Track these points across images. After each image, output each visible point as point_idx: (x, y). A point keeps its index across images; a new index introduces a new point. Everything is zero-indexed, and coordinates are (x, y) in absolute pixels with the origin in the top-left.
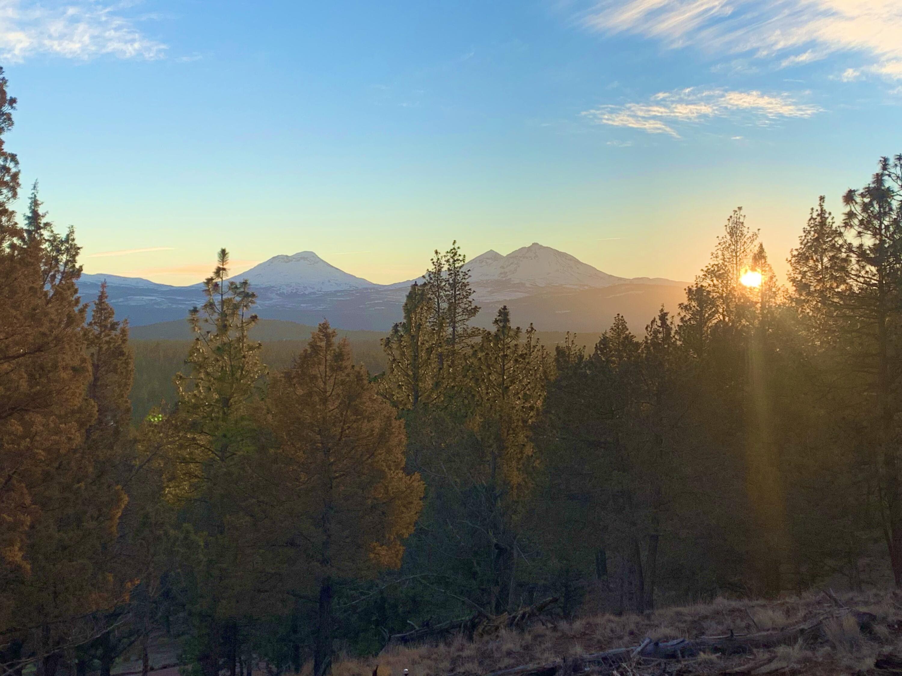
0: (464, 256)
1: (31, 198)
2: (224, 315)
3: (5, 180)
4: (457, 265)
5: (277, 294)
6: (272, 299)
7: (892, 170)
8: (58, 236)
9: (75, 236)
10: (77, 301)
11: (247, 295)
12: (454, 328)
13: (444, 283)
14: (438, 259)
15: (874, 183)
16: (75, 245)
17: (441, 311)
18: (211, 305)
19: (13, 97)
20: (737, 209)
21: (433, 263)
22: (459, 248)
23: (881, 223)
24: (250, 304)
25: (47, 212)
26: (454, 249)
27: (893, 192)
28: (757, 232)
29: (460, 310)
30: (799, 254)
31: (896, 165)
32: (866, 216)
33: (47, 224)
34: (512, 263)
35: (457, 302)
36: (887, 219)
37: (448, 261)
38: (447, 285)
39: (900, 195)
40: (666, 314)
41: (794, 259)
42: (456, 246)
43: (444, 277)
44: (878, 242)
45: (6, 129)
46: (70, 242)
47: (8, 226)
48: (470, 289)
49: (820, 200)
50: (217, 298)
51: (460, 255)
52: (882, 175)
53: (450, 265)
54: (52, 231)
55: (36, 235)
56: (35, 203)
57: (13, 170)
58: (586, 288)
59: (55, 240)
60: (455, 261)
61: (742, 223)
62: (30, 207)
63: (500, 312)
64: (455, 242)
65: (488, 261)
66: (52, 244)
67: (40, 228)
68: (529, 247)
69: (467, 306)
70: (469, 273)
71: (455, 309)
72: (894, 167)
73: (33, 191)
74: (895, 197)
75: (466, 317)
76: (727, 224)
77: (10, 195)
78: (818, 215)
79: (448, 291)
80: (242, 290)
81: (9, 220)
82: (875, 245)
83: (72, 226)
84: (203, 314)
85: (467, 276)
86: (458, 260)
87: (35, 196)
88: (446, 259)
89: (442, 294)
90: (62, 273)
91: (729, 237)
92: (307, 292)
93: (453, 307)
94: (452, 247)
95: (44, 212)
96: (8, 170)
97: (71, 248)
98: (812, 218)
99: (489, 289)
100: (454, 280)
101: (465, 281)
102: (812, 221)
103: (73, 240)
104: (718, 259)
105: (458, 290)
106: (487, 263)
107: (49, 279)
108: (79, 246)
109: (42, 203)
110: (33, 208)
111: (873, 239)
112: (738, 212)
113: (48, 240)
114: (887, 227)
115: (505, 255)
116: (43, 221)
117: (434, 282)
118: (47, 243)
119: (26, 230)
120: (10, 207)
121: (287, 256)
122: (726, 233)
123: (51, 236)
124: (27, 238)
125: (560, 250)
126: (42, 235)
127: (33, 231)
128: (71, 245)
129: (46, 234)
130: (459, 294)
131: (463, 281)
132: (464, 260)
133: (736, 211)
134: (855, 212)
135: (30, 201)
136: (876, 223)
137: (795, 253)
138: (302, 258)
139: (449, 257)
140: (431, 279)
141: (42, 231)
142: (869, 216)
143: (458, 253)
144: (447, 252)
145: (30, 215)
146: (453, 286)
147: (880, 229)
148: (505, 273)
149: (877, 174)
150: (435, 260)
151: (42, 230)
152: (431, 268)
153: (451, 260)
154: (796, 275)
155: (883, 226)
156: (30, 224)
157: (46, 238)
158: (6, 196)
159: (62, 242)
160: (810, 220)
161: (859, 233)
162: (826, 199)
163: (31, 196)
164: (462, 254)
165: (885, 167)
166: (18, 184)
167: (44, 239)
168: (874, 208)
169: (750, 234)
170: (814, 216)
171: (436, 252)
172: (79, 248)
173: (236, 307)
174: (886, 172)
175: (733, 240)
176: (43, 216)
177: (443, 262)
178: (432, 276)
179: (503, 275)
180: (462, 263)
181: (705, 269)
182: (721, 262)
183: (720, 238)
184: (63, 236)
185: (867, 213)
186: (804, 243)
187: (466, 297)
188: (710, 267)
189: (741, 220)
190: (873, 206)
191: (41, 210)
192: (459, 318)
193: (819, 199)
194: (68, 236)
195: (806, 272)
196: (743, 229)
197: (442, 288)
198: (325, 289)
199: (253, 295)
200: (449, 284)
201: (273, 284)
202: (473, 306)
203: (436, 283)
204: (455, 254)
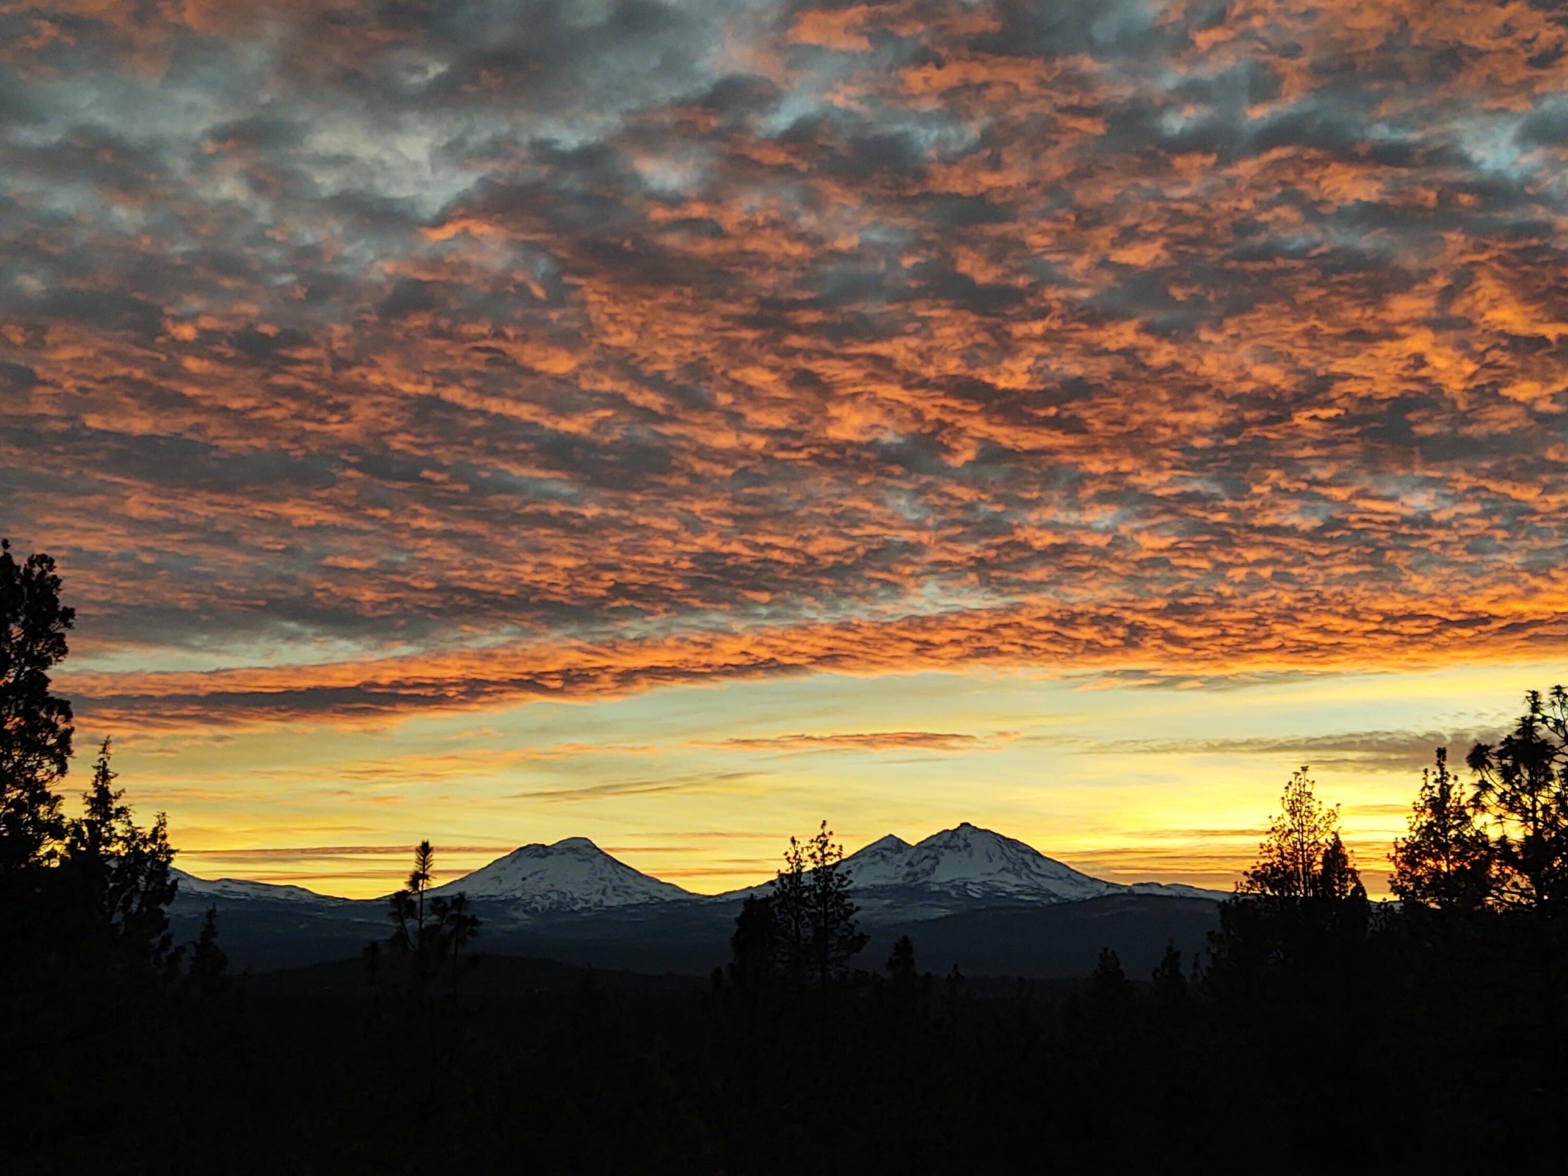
0: (841, 847)
1: (98, 768)
2: (423, 956)
3: (48, 743)
4: (828, 863)
5: (526, 912)
6: (514, 920)
7: (1547, 712)
8: (140, 831)
9: (168, 829)
10: (166, 941)
11: (463, 922)
12: (824, 971)
13: (806, 894)
14: (797, 853)
15: (1518, 733)
16: (167, 845)
17: (802, 942)
18: (400, 939)
19: (69, 606)
20: (1299, 770)
21: (788, 859)
22: (831, 833)
23: (1535, 800)
24: (469, 937)
25: (123, 791)
26: (824, 835)
27: (1552, 747)
28: (1335, 809)
29: (835, 941)
30: (1407, 847)
31: (1554, 704)
32: (1508, 787)
33: (122, 811)
34: (926, 858)
35: (829, 927)
36: (1545, 793)
37: (813, 856)
38: (812, 898)
39: (1564, 754)
40: (1177, 955)
41: (1400, 854)
42: (827, 831)
43: (807, 884)
44: (1530, 833)
45: (54, 659)
46: (159, 841)
47: (49, 821)
48: (851, 905)
49: (1439, 756)
51: (833, 846)
52: (1532, 719)
53: (816, 863)
54: (130, 823)
55: (103, 830)
56: (104, 774)
57: (62, 726)
58: (1054, 900)
59: (134, 836)
60: (824, 856)
61: (1309, 794)
62: (95, 784)
63: (897, 947)
64: (824, 823)
65: (885, 853)
66: (128, 845)
67: (110, 817)
68: (955, 830)
69: (846, 933)
70: (850, 877)
71: (826, 938)
72: (1548, 706)
73: (102, 756)
74: (1556, 758)
75: (845, 953)
76: (1284, 795)
77: (54, 768)
78: (1436, 781)
79: (815, 907)
80: (454, 912)
81: (50, 812)
82: (1527, 837)
83: (164, 814)
85: (845, 883)
86: (830, 854)
87: (105, 764)
88: (811, 852)
89: (803, 912)
90: (143, 893)
91: (1288, 817)
92: (576, 908)
93: (822, 937)
94: (820, 832)
95: (118, 790)
96: (53, 728)
97: (160, 851)
98: (1426, 786)
99: (887, 902)
100: (823, 888)
101: (843, 891)
102: (1427, 791)
103: (164, 837)
104: (1272, 854)
105: (831, 907)
106: (883, 856)
107: (120, 904)
108: (173, 847)
109: (116, 775)
110: (100, 783)
111: (1523, 829)
112: (1302, 776)
113: (120, 839)
114: (1545, 808)
115: (914, 843)
116: (116, 805)
117: (790, 891)
118: (121, 843)
119: (86, 821)
120: (53, 789)
121: (543, 846)
122: (1284, 812)
123: (128, 831)
124: (87, 834)
125: (1007, 835)
126: (113, 829)
127: (98, 822)
128: (160, 845)
129: (119, 827)
130: (833, 913)
131: (840, 889)
132: (840, 855)
133: (1298, 774)
134: (1490, 782)
135: (95, 772)
136: (1526, 799)
137: (1402, 845)
138: (569, 849)
139: (814, 849)
140: (784, 886)
141: (114, 823)
142: (1514, 789)
143: (830, 843)
144: (812, 841)
145: (95, 795)
146: (822, 898)
147: (1534, 811)
148: (915, 874)
149: (1523, 719)
150: (791, 855)
151: (113, 821)
152: (785, 868)
153: (819, 855)
154: (1405, 883)
155: (1538, 805)
156: (93, 811)
157: (120, 835)
158: (48, 771)
159: (145, 841)
160: (1423, 789)
161: (1500, 817)
162: (1448, 755)
163: (97, 764)
164: (837, 844)
165: (1535, 708)
166: (70, 752)
167: (116, 836)
168: (1522, 775)
169: (1324, 813)
170: (1430, 784)
171: (793, 841)
172: (173, 852)
173: (445, 941)
174: (1538, 716)
175: (1295, 822)
176: (116, 798)
177: (805, 856)
178: (785, 881)
179: (910, 878)
180: (837, 859)
181: (1251, 872)
182: (1276, 860)
183: (1275, 819)
184: (148, 831)
185: (1512, 784)
186: (1415, 828)
187: (845, 918)
188: (1259, 868)
189: (1308, 789)
190: (1518, 772)
191: (113, 787)
192: (833, 954)
193: (1435, 754)
194: (155, 830)
195: (1421, 877)
196: (1312, 803)
197: (804, 902)
198: (607, 903)
199: (474, 921)
200: (816, 895)
201: (518, 894)
202: (856, 934)
203: (793, 894)
204: (825, 844)
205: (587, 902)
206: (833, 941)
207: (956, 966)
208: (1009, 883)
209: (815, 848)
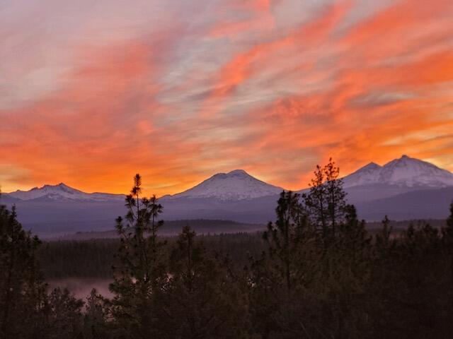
0: (338, 168)
2: (140, 221)
4: (333, 176)
11: (155, 207)
12: (333, 221)
13: (324, 189)
14: (320, 171)
17: (324, 209)
18: (130, 215)
22: (334, 163)
24: (158, 213)
26: (331, 164)
29: (338, 208)
34: (388, 171)
35: (335, 202)
37: (326, 173)
42: (332, 161)
43: (324, 184)
48: (344, 192)
50: (135, 210)
53: (328, 175)
58: (444, 186)
60: (331, 172)
64: (331, 159)
65: (370, 170)
69: (342, 205)
71: (334, 207)
75: (341, 213)
79: (328, 194)
80: (152, 203)
84: (125, 222)
85: (341, 183)
86: (334, 172)
89: (323, 197)
93: (332, 207)
94: (329, 163)
100: (332, 186)
101: (340, 187)
105: (335, 193)
106: (369, 172)
117: (317, 188)
121: (224, 173)
130: (336, 196)
138: (235, 175)
143: (334, 167)
144: (326, 166)
146: (331, 190)
148: (383, 178)
150: (317, 173)
152: (315, 178)
153: (329, 172)
171: (318, 167)
173: (148, 215)
177: (323, 173)
179: (381, 180)
187: (341, 198)
192: (337, 214)
197: (323, 192)
198: (252, 197)
199: (160, 206)
200: (328, 189)
201: (215, 194)
202: (346, 205)
203: (319, 189)
204: (331, 167)
205: (244, 196)
206: (337, 208)
207: (386, 216)
208: (425, 180)
209: (327, 169)
